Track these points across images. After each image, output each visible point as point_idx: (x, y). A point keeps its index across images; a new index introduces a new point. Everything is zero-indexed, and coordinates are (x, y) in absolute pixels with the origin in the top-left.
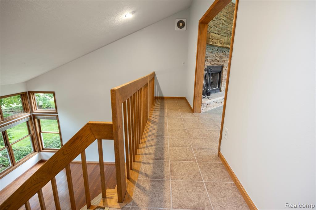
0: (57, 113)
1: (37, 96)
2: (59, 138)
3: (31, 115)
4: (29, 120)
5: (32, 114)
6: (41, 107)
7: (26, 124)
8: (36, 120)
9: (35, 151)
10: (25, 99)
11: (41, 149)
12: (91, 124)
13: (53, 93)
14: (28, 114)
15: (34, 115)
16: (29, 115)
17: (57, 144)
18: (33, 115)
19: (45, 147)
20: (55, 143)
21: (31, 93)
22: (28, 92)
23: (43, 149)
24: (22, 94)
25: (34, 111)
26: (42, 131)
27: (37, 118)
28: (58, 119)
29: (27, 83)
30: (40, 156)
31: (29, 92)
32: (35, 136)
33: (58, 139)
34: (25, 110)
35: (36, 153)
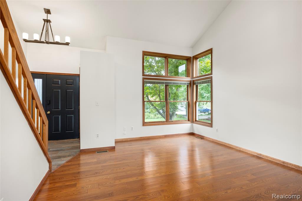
4: (189, 84)
5: (192, 80)
7: (186, 88)
8: (195, 86)
10: (189, 63)
11: (194, 120)
14: (189, 79)
19: (198, 119)
21: (195, 59)
22: (193, 57)
23: (196, 121)
24: (187, 58)
25: (194, 77)
27: (196, 84)
30: (192, 126)
34: (188, 75)
35: (189, 122)
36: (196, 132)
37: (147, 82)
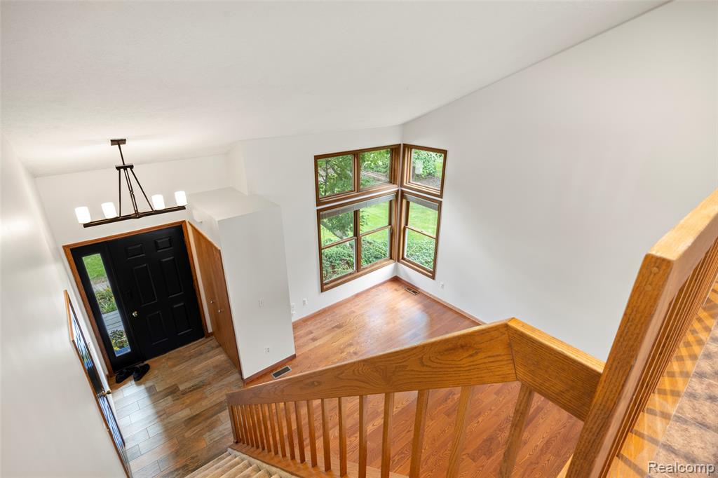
0: (442, 198)
1: (416, 153)
2: (433, 246)
3: (398, 190)
4: (394, 198)
5: (400, 188)
6: (418, 177)
7: (387, 205)
8: (404, 201)
9: (391, 258)
10: (396, 157)
11: (401, 257)
12: (516, 331)
13: (445, 152)
14: (394, 188)
15: (402, 192)
16: (397, 189)
17: (427, 256)
18: (402, 190)
19: (408, 256)
20: (424, 253)
21: (408, 147)
22: (404, 144)
23: (403, 258)
24: (393, 147)
25: (405, 184)
26: (409, 226)
27: (406, 198)
28: (439, 209)
29: (405, 125)
30: (396, 269)
31: (405, 146)
32: (397, 231)
33: (431, 246)
34: (392, 180)
35: (391, 261)
36: (403, 277)
37: (325, 214)
